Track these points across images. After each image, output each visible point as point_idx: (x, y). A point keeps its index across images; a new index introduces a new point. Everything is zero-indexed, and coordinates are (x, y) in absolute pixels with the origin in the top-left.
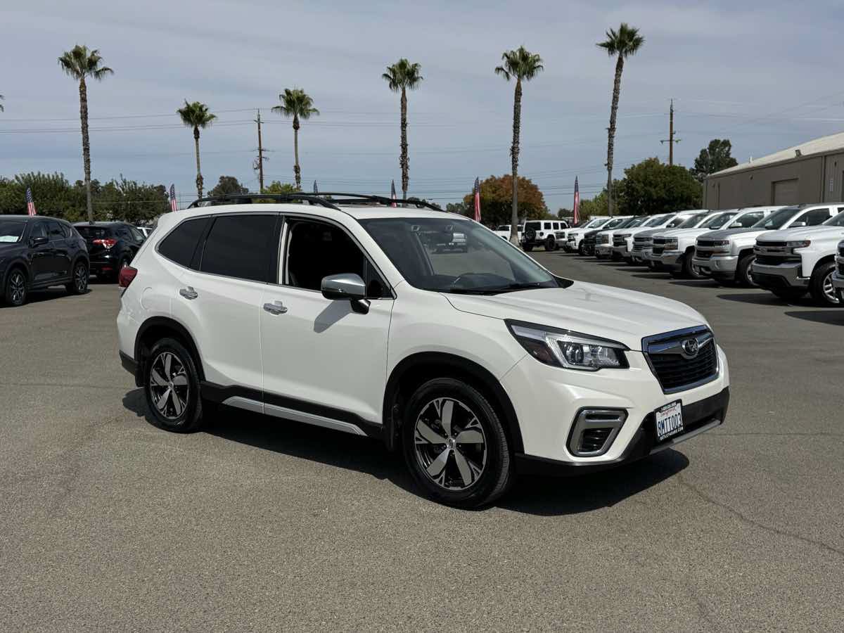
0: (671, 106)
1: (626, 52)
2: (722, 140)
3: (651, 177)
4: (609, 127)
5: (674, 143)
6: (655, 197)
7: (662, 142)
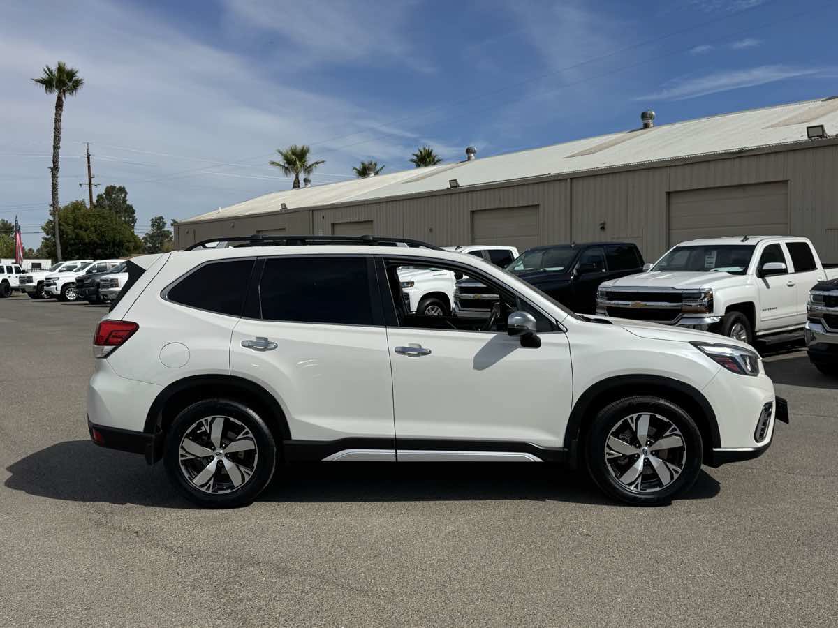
0: (88, 150)
1: (64, 92)
2: (117, 186)
3: (81, 221)
4: (52, 166)
5: (93, 187)
6: (87, 241)
7: (80, 185)
